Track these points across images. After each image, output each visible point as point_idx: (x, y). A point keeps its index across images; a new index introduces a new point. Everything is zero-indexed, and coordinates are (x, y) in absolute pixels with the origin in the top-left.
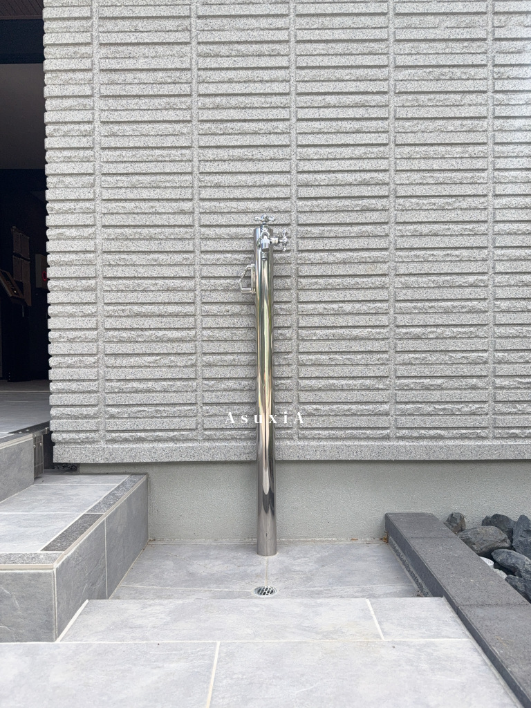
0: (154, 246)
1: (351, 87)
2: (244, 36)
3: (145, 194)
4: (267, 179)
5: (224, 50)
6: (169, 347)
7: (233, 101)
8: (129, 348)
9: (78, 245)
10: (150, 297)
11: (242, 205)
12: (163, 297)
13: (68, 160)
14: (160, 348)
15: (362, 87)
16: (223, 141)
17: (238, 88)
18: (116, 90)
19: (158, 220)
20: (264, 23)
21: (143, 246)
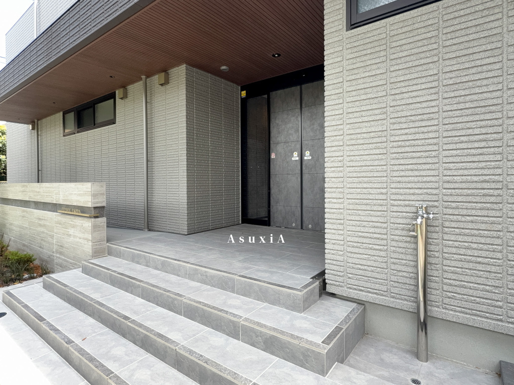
0: (368, 208)
1: (477, 131)
2: (413, 113)
3: (365, 185)
4: (425, 179)
5: (403, 120)
6: (374, 253)
7: (408, 143)
8: (357, 250)
9: (337, 206)
10: (366, 230)
11: (412, 191)
12: (372, 230)
13: (334, 172)
14: (370, 252)
15: (484, 131)
16: (402, 162)
17: (410, 137)
18: (353, 142)
19: (370, 197)
20: (424, 105)
21: (364, 207)
